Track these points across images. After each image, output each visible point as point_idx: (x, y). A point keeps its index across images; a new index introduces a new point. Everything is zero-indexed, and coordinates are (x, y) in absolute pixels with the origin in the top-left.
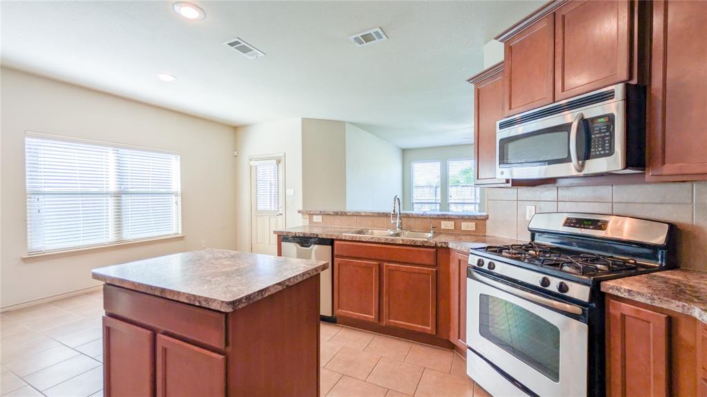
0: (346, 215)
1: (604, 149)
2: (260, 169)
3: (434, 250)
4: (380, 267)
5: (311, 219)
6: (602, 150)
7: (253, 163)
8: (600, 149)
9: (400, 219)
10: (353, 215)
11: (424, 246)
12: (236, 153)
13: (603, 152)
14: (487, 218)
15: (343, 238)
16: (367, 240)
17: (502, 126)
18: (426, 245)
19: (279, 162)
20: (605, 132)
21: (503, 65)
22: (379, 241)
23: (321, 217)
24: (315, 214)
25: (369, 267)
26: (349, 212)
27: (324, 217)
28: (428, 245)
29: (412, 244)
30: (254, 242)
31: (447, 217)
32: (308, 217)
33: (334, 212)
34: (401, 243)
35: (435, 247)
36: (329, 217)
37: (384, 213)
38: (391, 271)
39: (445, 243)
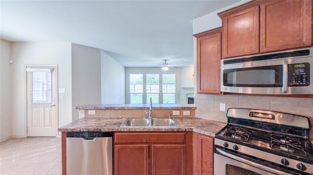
0: (114, 109)
1: (302, 82)
2: (34, 74)
3: (184, 133)
4: (149, 147)
5: (86, 113)
6: (301, 82)
7: (29, 70)
8: (300, 81)
9: (151, 110)
10: (119, 109)
11: (179, 132)
12: (12, 61)
13: (301, 83)
14: (196, 109)
15: (122, 130)
16: (141, 130)
17: (225, 63)
18: (179, 130)
19: (52, 70)
20: (303, 73)
21: (220, 29)
22: (149, 130)
23: (94, 111)
24: (90, 110)
25: (142, 149)
26: (116, 107)
27: (97, 111)
28: (181, 130)
29: (171, 131)
30: (29, 126)
31: (176, 108)
32: (84, 111)
33: (105, 108)
34: (164, 131)
35: (185, 131)
36: (101, 111)
37: (140, 108)
38: (156, 149)
39: (191, 129)
